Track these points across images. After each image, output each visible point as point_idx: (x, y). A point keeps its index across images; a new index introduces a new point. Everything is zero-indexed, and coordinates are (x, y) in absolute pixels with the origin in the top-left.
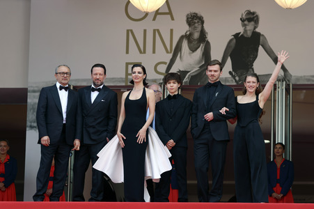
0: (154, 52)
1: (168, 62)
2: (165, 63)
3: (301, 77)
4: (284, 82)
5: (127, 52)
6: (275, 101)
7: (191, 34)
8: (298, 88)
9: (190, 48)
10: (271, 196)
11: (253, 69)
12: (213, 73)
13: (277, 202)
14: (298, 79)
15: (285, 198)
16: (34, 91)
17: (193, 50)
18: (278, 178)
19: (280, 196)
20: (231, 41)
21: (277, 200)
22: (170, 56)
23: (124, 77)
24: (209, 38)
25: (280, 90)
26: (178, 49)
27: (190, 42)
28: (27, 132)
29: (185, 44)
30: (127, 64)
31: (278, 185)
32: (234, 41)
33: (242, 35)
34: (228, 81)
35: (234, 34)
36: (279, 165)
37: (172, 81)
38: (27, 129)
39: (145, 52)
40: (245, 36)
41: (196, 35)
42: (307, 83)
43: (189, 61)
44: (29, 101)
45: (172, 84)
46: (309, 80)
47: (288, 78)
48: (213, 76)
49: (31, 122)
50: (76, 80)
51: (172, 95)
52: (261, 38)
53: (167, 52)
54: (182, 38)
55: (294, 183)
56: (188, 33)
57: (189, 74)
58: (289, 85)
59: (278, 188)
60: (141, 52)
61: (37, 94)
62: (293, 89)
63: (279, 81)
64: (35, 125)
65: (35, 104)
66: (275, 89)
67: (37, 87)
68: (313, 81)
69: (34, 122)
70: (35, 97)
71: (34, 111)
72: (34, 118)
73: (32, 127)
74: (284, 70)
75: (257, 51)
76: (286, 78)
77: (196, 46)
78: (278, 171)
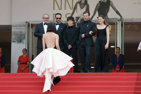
0: (65, 9)
2: (70, 14)
3: (128, 19)
4: (121, 21)
5: (54, 9)
6: (117, 29)
7: (81, 1)
8: (126, 24)
9: (81, 7)
10: (115, 69)
11: (107, 16)
12: (85, 17)
13: (118, 72)
14: (126, 20)
15: (121, 70)
16: (15, 26)
17: (82, 8)
18: (118, 62)
19: (119, 69)
20: (98, 4)
21: (118, 71)
22: (72, 11)
23: (53, 20)
24: (89, 3)
25: (119, 25)
26: (75, 8)
27: (80, 5)
28: (12, 43)
29: (78, 6)
30: (54, 14)
31: (118, 65)
32: (99, 4)
33: (103, 2)
34: (97, 21)
35: (99, 1)
36: (118, 56)
37: (70, 21)
38: (12, 42)
39: (61, 9)
40: (104, 2)
41: (83, 2)
42: (131, 22)
43: (80, 13)
44: (12, 30)
45: (70, 22)
46: (131, 20)
47: (122, 20)
48: (85, 18)
49: (13, 39)
50: (32, 21)
51: (70, 26)
52: (111, 2)
53: (71, 9)
54: (77, 3)
55: (125, 64)
56: (80, 1)
57: (80, 18)
58: (123, 23)
59: (118, 66)
60: (60, 9)
61: (16, 27)
62: (124, 24)
63: (118, 21)
64: (15, 40)
65: (15, 32)
66: (117, 24)
67: (16, 24)
68: (133, 21)
69: (15, 39)
70: (15, 29)
71: (14, 35)
72: (15, 37)
73: (14, 42)
74: (121, 16)
75: (109, 8)
76: (121, 19)
77: (83, 6)
78: (118, 59)
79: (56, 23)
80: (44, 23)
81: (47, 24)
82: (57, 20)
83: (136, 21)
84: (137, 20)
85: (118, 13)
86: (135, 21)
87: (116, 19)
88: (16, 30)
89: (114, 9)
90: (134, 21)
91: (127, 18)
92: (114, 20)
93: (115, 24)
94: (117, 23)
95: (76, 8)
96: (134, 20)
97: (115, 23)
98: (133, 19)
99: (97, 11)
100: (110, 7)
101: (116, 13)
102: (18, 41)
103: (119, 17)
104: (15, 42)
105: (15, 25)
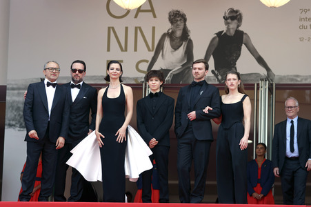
0: (136, 50)
1: (150, 60)
2: (147, 61)
3: (285, 76)
4: (267, 82)
5: (108, 50)
6: (258, 100)
7: (173, 32)
8: (281, 87)
9: (172, 47)
10: (251, 196)
11: (236, 68)
14: (281, 78)
15: (266, 198)
16: (13, 89)
17: (175, 48)
18: (259, 177)
19: (261, 196)
20: (214, 39)
22: (152, 54)
23: (105, 75)
24: (192, 36)
25: (263, 89)
26: (160, 47)
27: (172, 40)
28: (5, 130)
29: (167, 43)
31: (259, 185)
32: (217, 39)
33: (225, 33)
34: (211, 80)
35: (217, 32)
36: (260, 165)
37: (154, 79)
38: (6, 127)
39: (126, 50)
40: (228, 34)
41: (179, 33)
42: (292, 83)
43: (171, 59)
44: (8, 98)
45: (154, 82)
46: (292, 80)
47: (271, 77)
49: (10, 121)
51: (154, 93)
52: (244, 36)
53: (149, 50)
54: (164, 36)
56: (170, 31)
57: (171, 72)
58: (272, 85)
59: (259, 188)
60: (122, 50)
61: (16, 92)
62: (276, 88)
63: (262, 80)
64: (14, 123)
65: (14, 102)
66: (258, 89)
67: (16, 84)
68: (297, 81)
69: (13, 120)
70: (13, 95)
71: (13, 109)
72: (13, 116)
73: (10, 126)
74: (268, 69)
75: (240, 49)
76: (269, 77)
77: (178, 44)
78: (259, 171)
79: (72, 82)
80: (46, 81)
81: (54, 85)
82: (74, 74)
83: (304, 82)
84: (306, 80)
85: (261, 61)
86: (301, 80)
87: (257, 75)
88: (17, 99)
89: (253, 51)
90: (299, 81)
91: (283, 75)
92: (252, 78)
93: (254, 89)
94: (258, 85)
95: (162, 48)
96: (299, 79)
97: (254, 85)
98: (297, 76)
99: (212, 57)
100: (244, 47)
101: (256, 62)
102: (21, 124)
103: (263, 72)
104: (14, 125)
105: (15, 86)
